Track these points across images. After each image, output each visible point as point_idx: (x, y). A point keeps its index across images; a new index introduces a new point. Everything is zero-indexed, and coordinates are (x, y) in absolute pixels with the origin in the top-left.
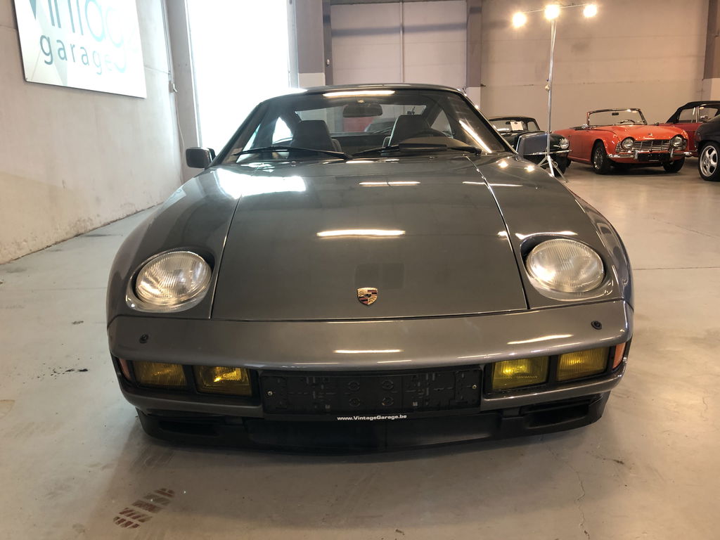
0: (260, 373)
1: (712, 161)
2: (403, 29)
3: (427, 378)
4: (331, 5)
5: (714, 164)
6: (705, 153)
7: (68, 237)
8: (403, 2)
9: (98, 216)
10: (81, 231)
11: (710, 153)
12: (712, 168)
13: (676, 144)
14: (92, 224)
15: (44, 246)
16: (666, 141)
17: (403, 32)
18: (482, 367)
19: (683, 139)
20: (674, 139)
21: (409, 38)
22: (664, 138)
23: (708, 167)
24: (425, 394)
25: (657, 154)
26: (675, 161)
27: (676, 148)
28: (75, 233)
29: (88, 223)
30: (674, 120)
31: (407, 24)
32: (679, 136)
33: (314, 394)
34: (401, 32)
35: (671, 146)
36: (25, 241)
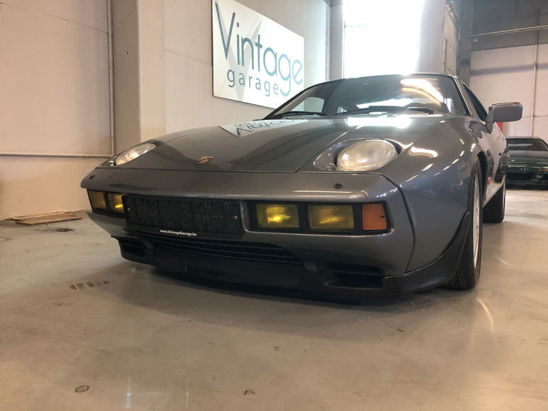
2: (537, 66)
3: (206, 207)
4: (472, 51)
8: (538, 44)
17: (537, 68)
18: (240, 202)
21: (541, 72)
24: (207, 220)
31: (541, 61)
34: (535, 69)
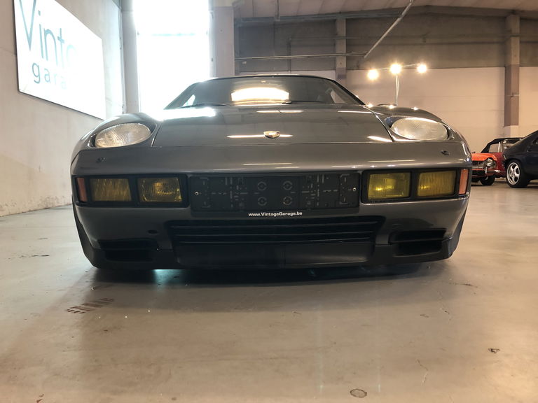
0: (189, 176)
1: (515, 173)
3: (318, 181)
5: (517, 175)
6: (510, 169)
7: (39, 208)
9: (63, 197)
10: (49, 206)
11: (513, 168)
12: (516, 178)
13: (488, 164)
14: (58, 203)
15: (21, 211)
16: (481, 162)
18: (361, 172)
19: (493, 161)
20: (486, 161)
22: (480, 160)
23: (513, 178)
24: (317, 195)
25: (476, 171)
26: (489, 177)
27: (489, 167)
28: (45, 206)
29: (56, 201)
30: (486, 150)
32: (491, 158)
33: (231, 195)
35: (486, 166)
36: (6, 205)
